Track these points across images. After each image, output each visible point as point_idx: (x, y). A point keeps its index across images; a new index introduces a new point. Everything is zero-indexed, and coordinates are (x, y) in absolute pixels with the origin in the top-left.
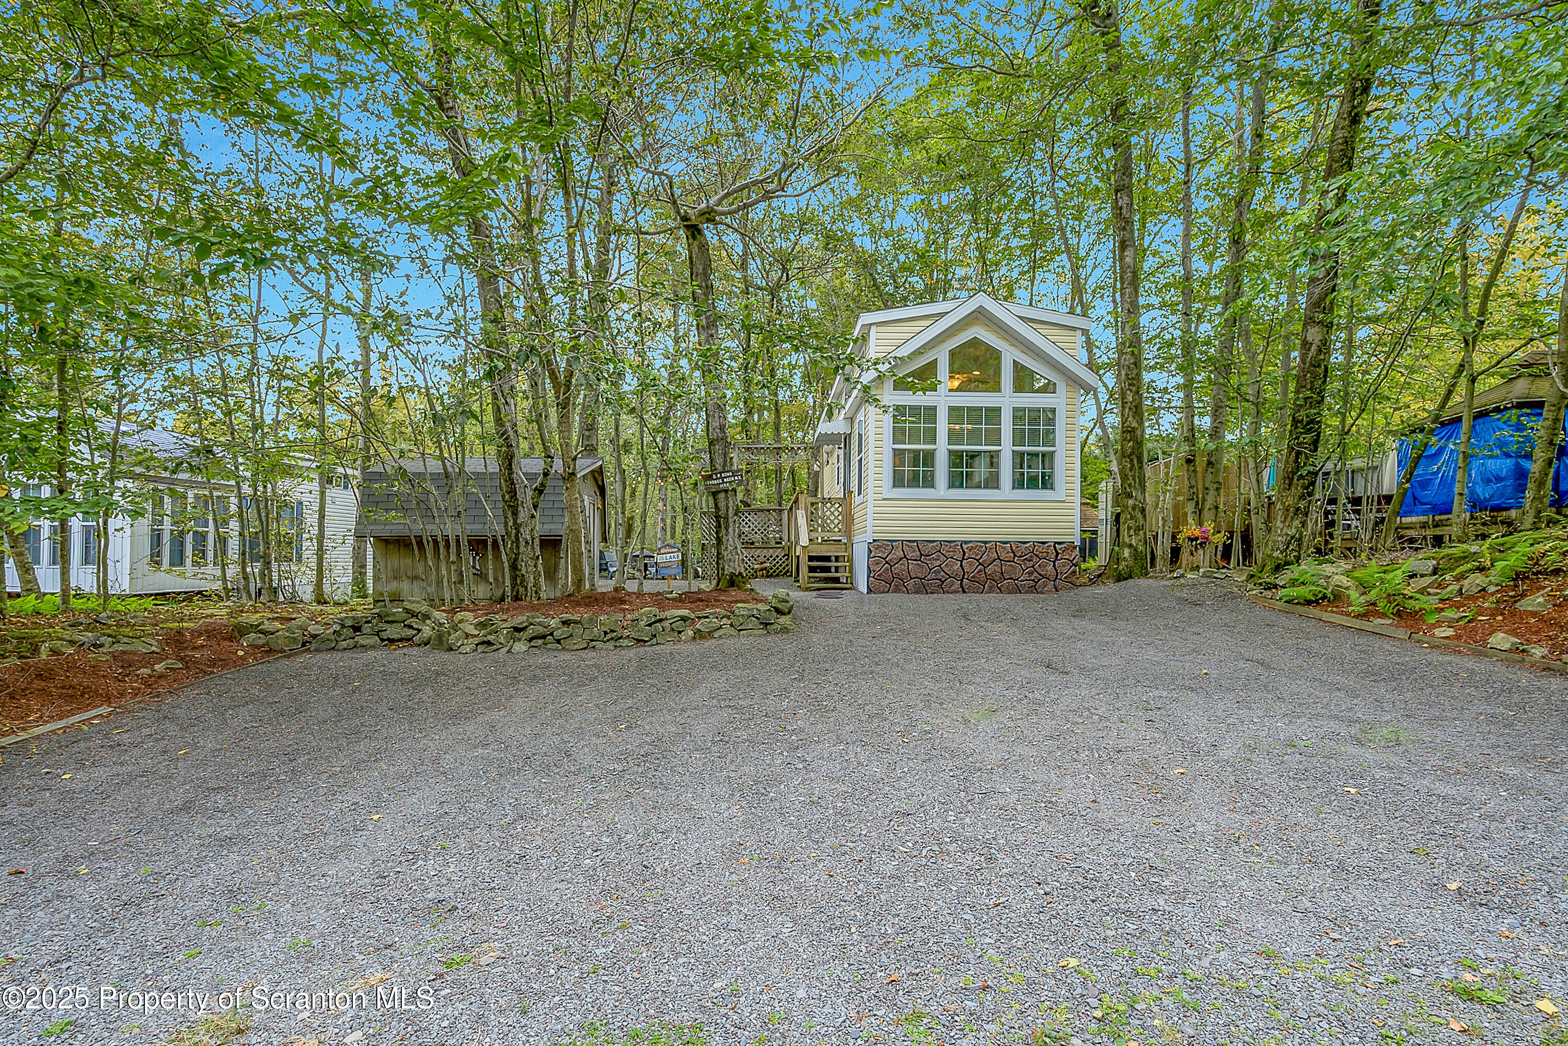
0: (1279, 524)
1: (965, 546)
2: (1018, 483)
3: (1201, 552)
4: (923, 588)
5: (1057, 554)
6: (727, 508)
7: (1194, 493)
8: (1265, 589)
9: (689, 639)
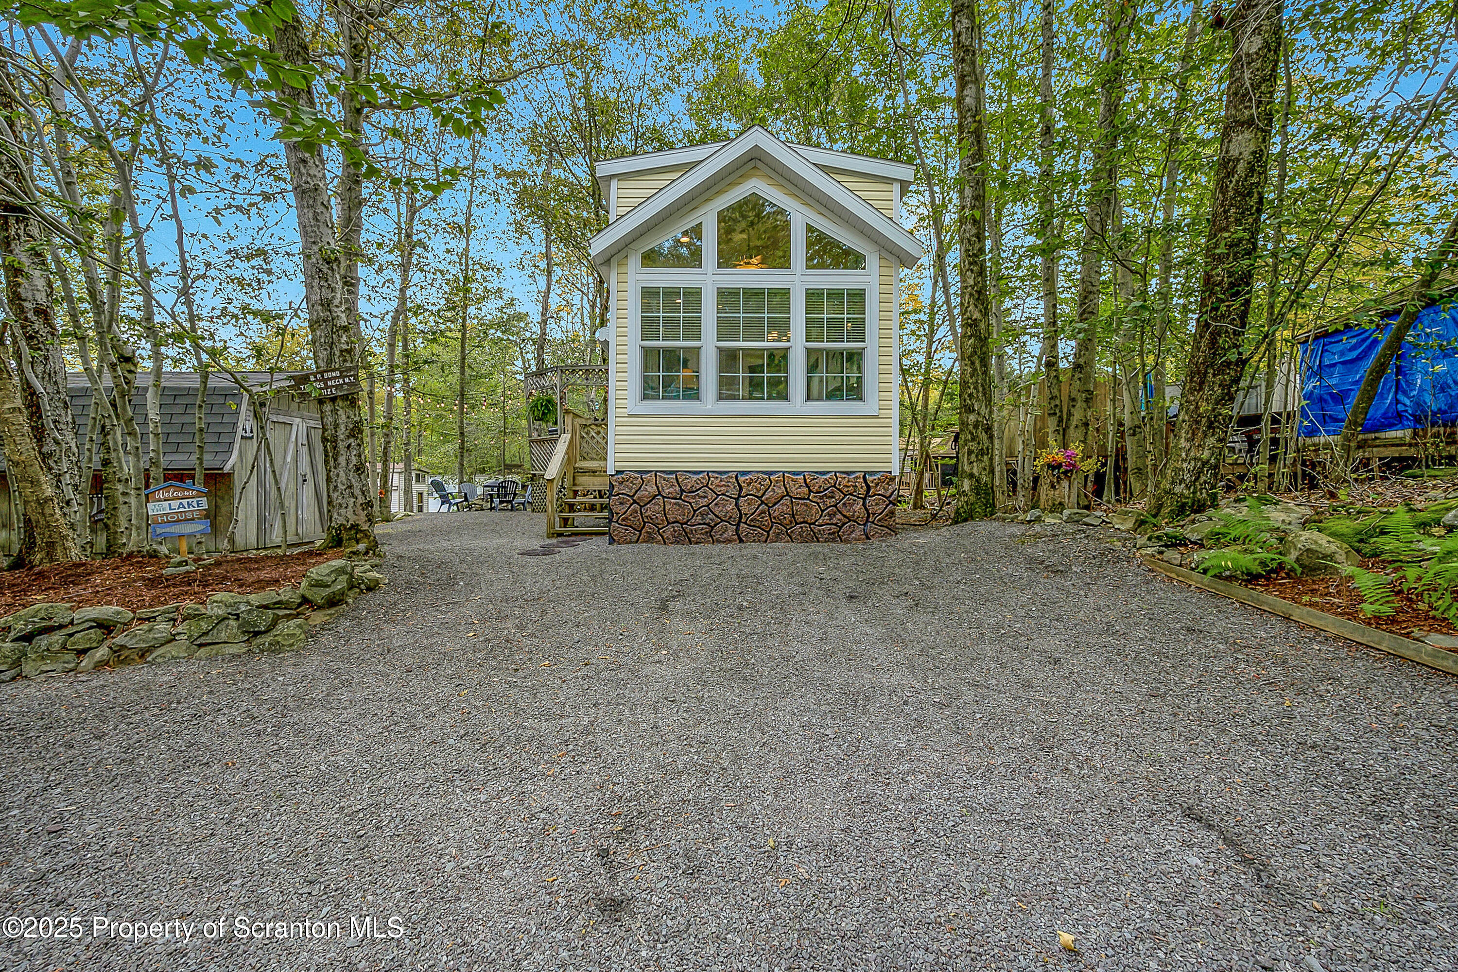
1: (741, 479)
2: (815, 393)
3: (1065, 484)
5: (868, 487)
6: (336, 426)
7: (1056, 406)
8: (1166, 546)
9: (91, 666)
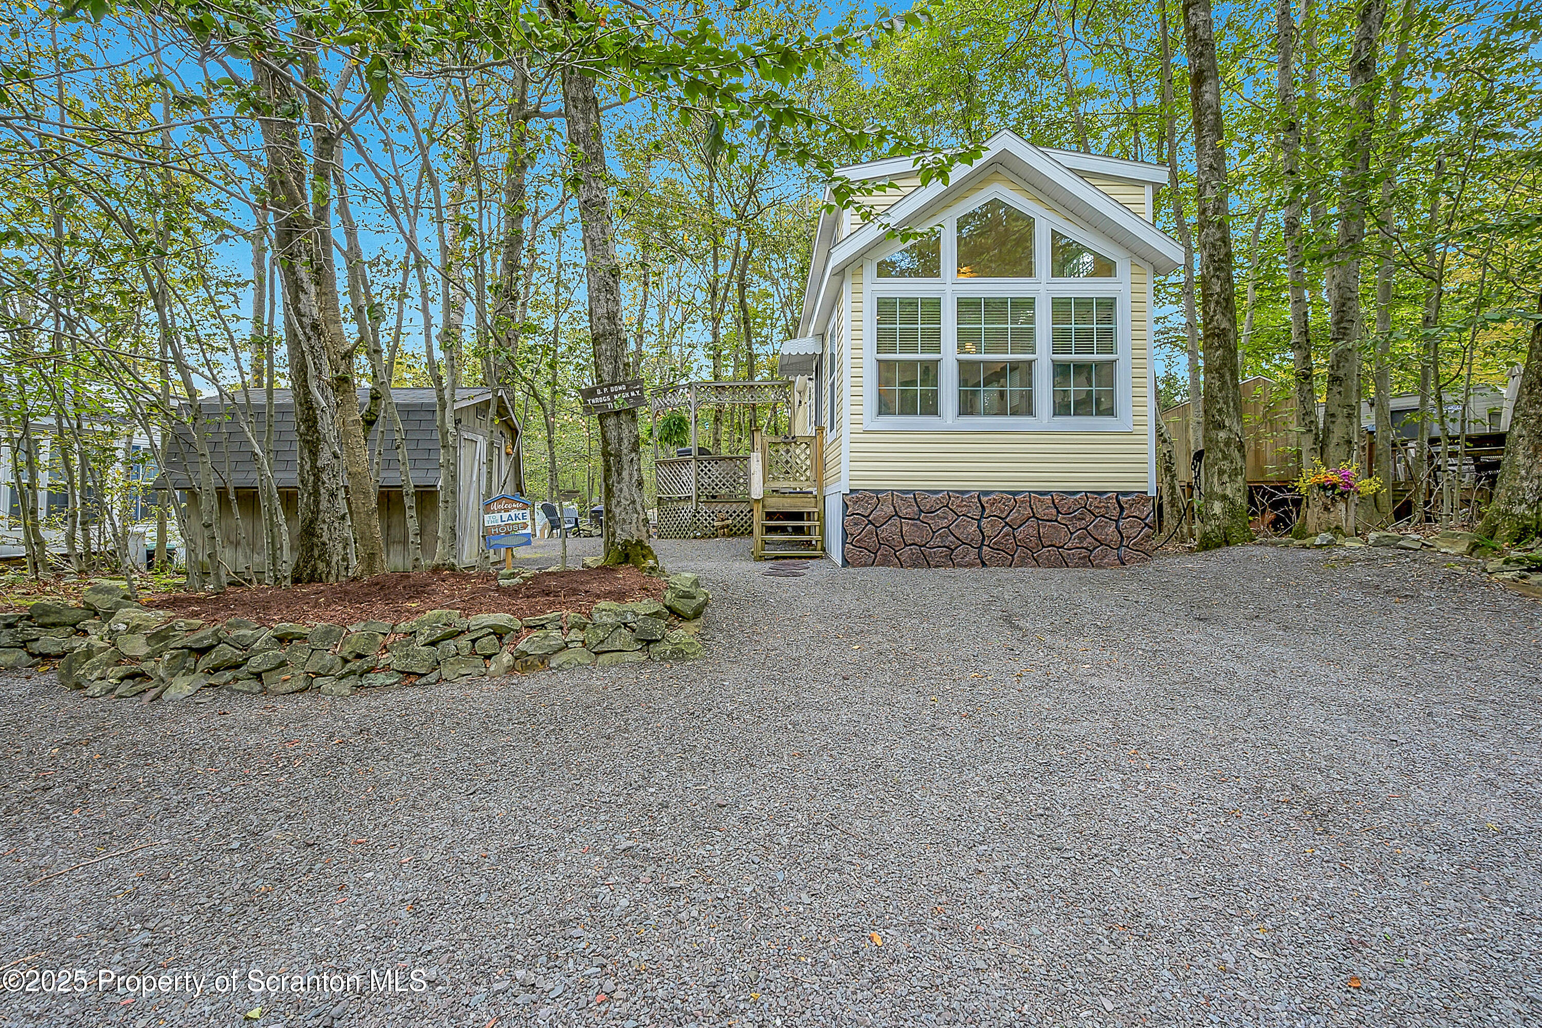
0: (1520, 459)
1: (984, 499)
2: (1061, 409)
3: (1342, 506)
4: (924, 561)
5: (1122, 509)
6: (620, 440)
7: (1312, 422)
8: (1529, 570)
9: (502, 671)
